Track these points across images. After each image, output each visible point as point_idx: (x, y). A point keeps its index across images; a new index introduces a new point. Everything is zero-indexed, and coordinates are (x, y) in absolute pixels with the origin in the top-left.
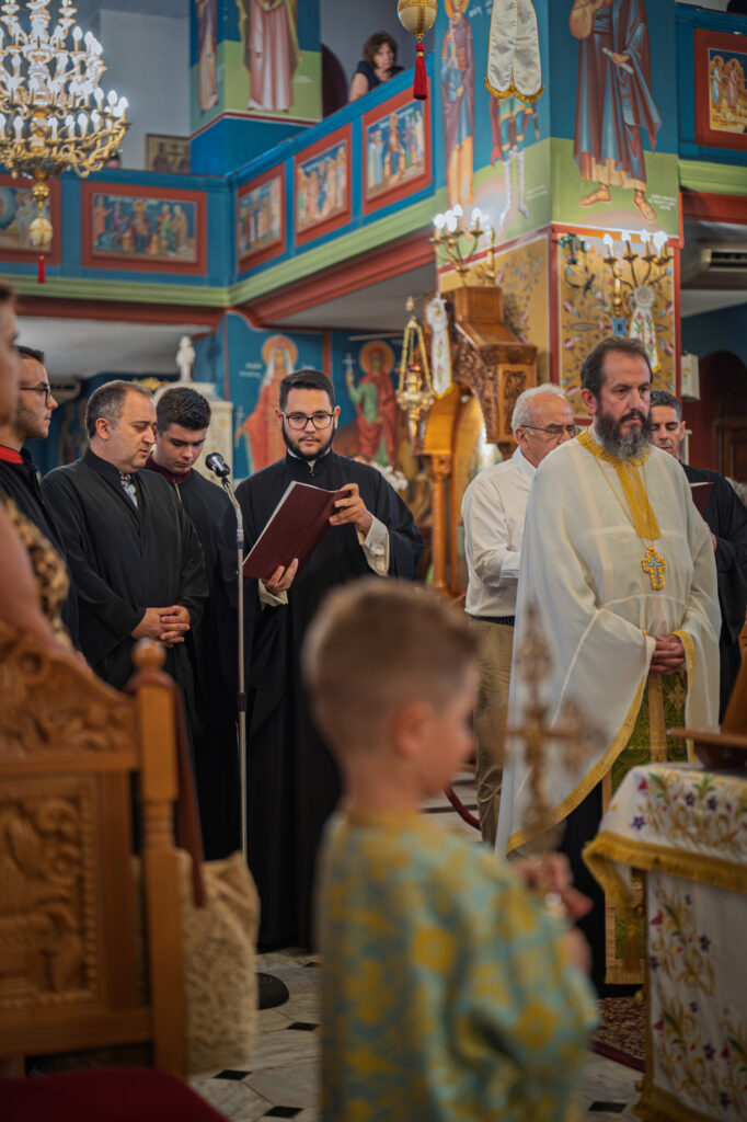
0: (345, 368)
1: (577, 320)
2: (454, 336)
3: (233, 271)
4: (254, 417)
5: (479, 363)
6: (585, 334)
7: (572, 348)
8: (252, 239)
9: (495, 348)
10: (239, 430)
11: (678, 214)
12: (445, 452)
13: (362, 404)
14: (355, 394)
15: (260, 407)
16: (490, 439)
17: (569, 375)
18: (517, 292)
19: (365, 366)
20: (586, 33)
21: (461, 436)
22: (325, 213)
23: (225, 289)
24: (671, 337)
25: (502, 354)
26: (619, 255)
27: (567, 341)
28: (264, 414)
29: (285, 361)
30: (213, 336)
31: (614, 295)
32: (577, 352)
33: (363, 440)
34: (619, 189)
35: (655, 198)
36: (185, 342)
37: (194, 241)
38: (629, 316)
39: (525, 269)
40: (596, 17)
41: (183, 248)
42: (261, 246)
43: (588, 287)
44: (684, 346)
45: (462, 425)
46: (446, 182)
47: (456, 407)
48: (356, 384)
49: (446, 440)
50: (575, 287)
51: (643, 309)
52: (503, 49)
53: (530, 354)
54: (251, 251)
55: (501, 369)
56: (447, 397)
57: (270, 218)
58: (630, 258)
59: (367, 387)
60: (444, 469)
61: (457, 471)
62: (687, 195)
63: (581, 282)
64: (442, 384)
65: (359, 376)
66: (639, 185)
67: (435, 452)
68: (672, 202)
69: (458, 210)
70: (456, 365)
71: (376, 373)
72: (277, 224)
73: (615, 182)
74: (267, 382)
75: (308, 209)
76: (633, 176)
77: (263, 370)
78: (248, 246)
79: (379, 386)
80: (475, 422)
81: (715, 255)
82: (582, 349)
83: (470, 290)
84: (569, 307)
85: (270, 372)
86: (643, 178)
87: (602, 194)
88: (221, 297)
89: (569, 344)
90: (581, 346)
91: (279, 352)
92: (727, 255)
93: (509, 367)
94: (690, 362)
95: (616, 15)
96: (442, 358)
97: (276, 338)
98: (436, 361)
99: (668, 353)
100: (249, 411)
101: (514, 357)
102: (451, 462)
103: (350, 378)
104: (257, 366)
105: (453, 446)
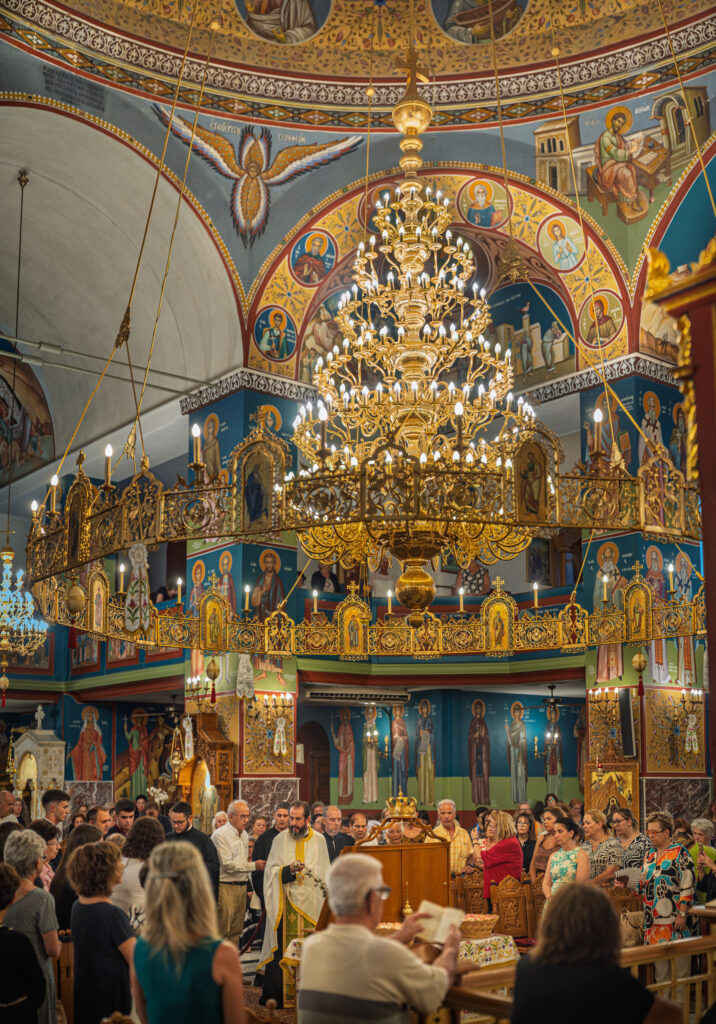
0: (124, 722)
1: (252, 731)
2: (195, 734)
3: (68, 673)
4: (76, 748)
5: (207, 749)
7: (249, 743)
8: (81, 659)
9: (215, 744)
10: (68, 755)
11: (296, 682)
12: (188, 784)
13: (131, 741)
14: (128, 736)
15: (79, 743)
16: (212, 783)
18: (225, 715)
20: (258, 603)
21: (195, 777)
22: (124, 656)
23: (63, 683)
24: (292, 738)
25: (219, 746)
26: (271, 704)
27: (247, 740)
28: (81, 746)
29: (93, 719)
30: (55, 705)
31: (268, 720)
33: (131, 759)
34: (271, 672)
35: (286, 676)
36: (40, 708)
37: (48, 658)
38: (275, 730)
39: (228, 706)
40: (263, 596)
41: (43, 662)
42: (86, 665)
43: (257, 717)
44: (298, 740)
45: (196, 772)
46: (190, 658)
47: (195, 765)
48: (129, 731)
49: (189, 779)
50: (251, 717)
51: (281, 728)
52: (241, 683)
53: (231, 745)
54: (79, 666)
55: (218, 752)
56: (191, 762)
57: (92, 652)
58: (276, 707)
59: (134, 732)
60: (188, 792)
61: (193, 792)
62: (300, 673)
63: (254, 715)
64: (189, 756)
66: (280, 670)
67: (183, 784)
68: (293, 678)
69: (199, 678)
70: (196, 748)
71: (139, 725)
72: (95, 655)
73: (269, 669)
74: (83, 730)
75: (114, 652)
76: (277, 666)
77: (82, 724)
78: (78, 663)
79: (140, 732)
80: (203, 772)
81: (312, 694)
83: (204, 714)
84: (248, 726)
85: (85, 725)
86: (281, 667)
87: (263, 675)
88: (62, 686)
91: (90, 714)
92: (317, 694)
93: (221, 751)
94: (300, 747)
95: (271, 595)
96: (189, 744)
97: (88, 708)
98: (186, 745)
99: (291, 745)
100: (73, 745)
101: (223, 747)
102: (191, 789)
103: (126, 728)
104: (79, 722)
105: (192, 781)
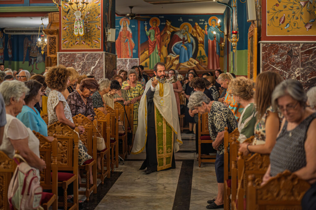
0: (145, 25)
1: (67, 21)
6: (70, 25)
7: (66, 30)
13: (150, 36)
14: (148, 33)
17: (64, 37)
19: (151, 25)
24: (100, 24)
27: (64, 28)
28: (120, 40)
29: (126, 25)
32: (67, 31)
33: (150, 46)
43: (68, 12)
48: (148, 30)
51: (78, 18)
59: (151, 31)
65: (149, 28)
71: (154, 27)
74: (121, 31)
77: (120, 27)
79: (155, 30)
82: (69, 30)
84: (65, 18)
85: (122, 28)
89: (65, 29)
90: (68, 29)
91: (125, 22)
93: (50, 36)
99: (99, 29)
103: (146, 28)
104: (118, 27)
